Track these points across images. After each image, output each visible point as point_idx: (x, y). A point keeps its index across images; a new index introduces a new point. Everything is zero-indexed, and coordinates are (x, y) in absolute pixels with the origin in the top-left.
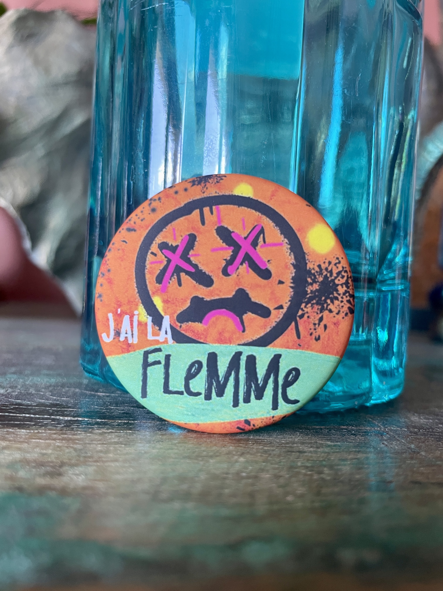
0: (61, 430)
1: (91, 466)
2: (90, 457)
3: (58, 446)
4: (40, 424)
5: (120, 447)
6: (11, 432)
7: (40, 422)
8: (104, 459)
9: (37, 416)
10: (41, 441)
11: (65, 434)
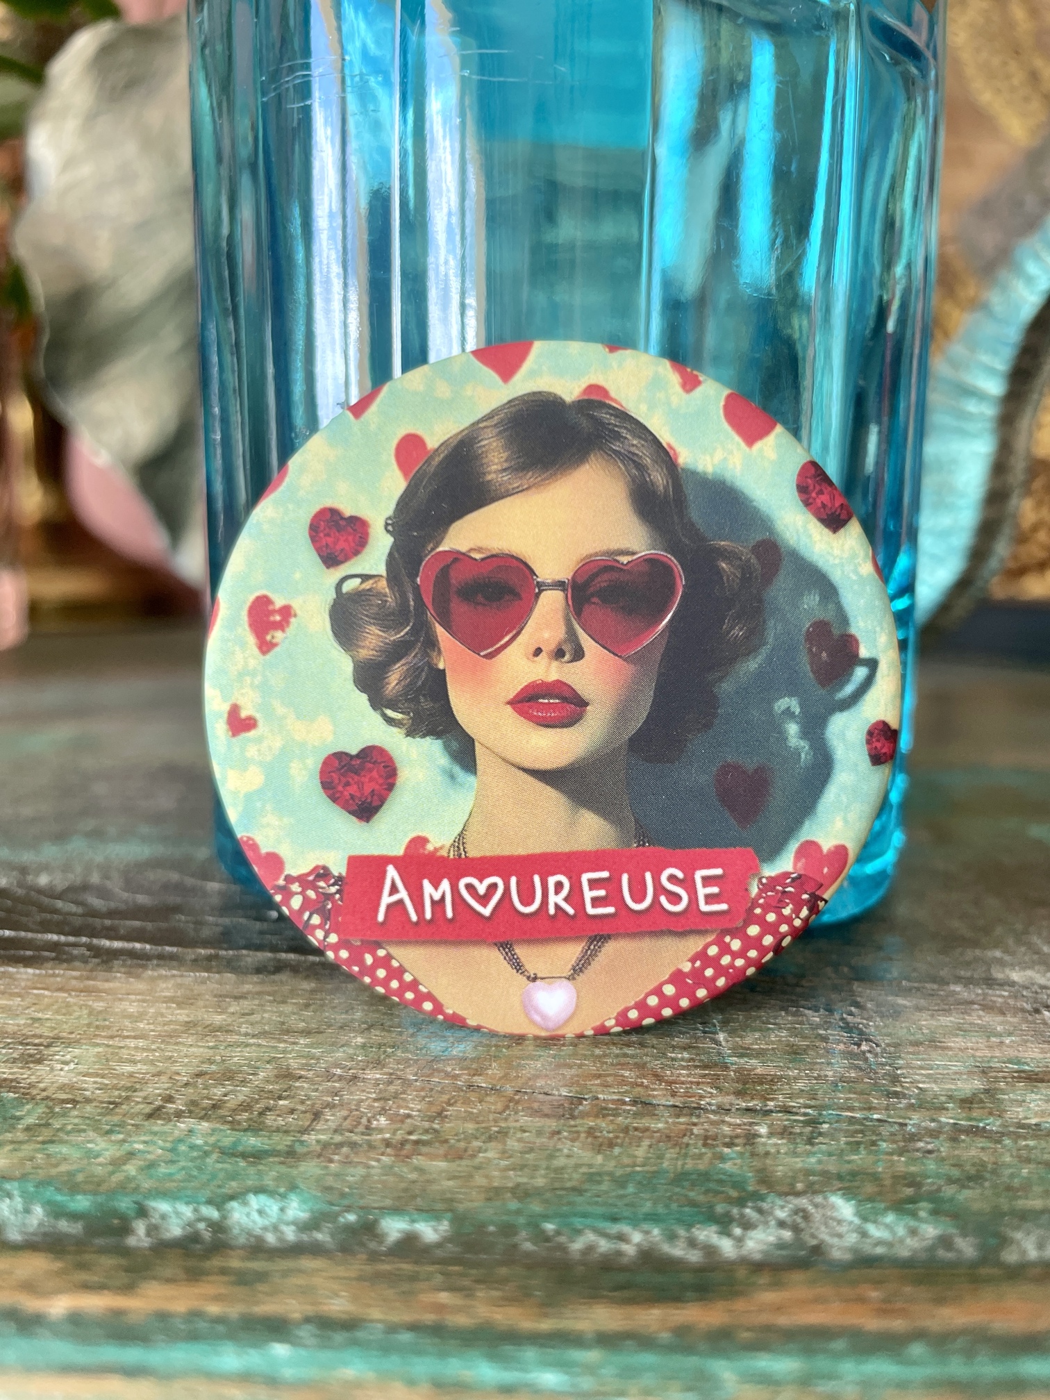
0: (91, 971)
1: (98, 1045)
2: (104, 1028)
3: (68, 1005)
4: (65, 957)
5: (170, 1008)
6: (9, 973)
7: (65, 953)
8: (126, 1033)
9: (71, 939)
10: (46, 993)
11: (94, 979)
